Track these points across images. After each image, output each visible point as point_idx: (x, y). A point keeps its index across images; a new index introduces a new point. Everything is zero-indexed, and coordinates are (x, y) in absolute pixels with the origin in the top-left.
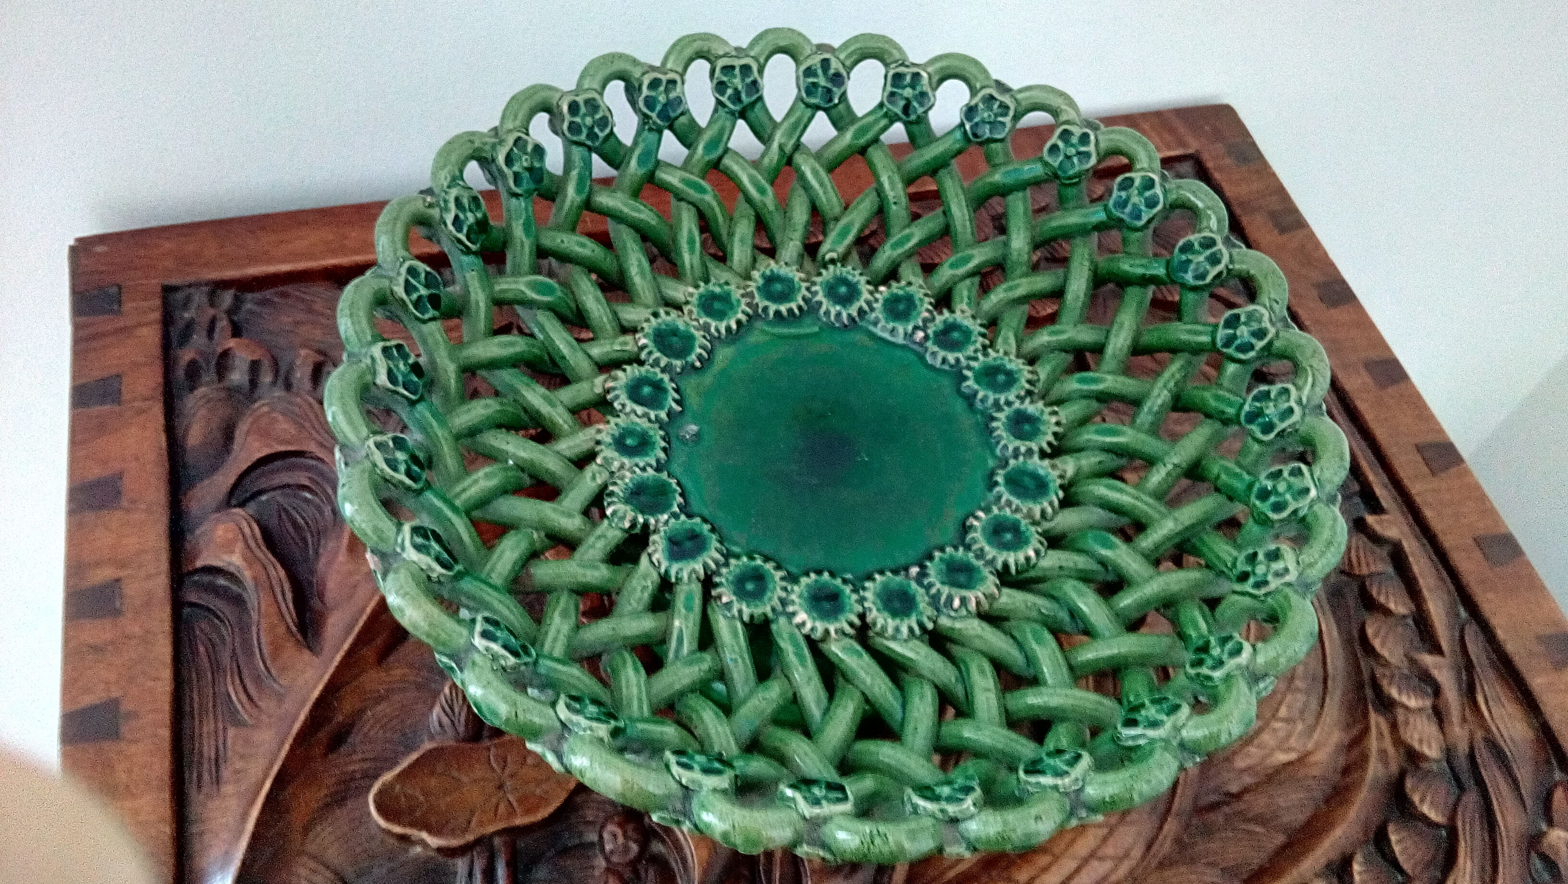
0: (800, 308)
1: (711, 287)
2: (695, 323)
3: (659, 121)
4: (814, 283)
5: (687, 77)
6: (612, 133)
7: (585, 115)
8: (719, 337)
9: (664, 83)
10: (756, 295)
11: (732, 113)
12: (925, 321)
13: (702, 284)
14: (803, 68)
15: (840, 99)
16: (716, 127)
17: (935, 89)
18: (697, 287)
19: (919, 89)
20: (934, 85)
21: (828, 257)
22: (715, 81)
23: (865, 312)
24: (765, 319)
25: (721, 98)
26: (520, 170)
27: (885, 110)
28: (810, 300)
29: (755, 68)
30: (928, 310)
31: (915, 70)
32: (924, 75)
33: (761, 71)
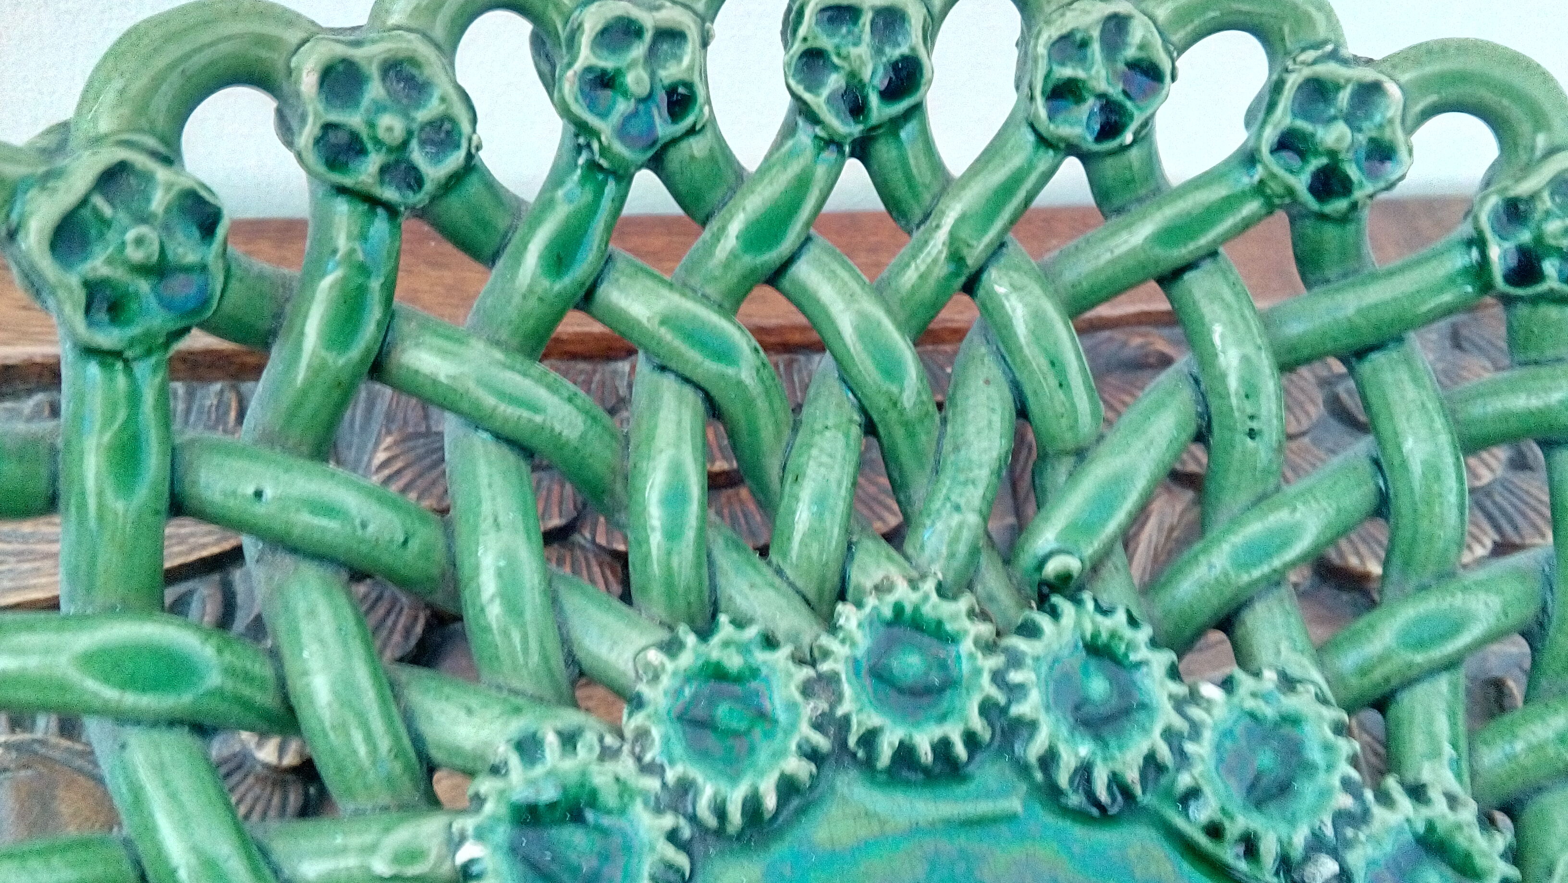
0: (971, 739)
1: (714, 650)
2: (652, 784)
3: (618, 147)
4: (1015, 660)
5: (720, 26)
6: (470, 165)
7: (379, 108)
8: (720, 832)
9: (648, 36)
10: (847, 690)
11: (831, 142)
12: (1341, 818)
13: (691, 639)
14: (1049, 33)
15: (1136, 134)
16: (782, 179)
17: (1410, 131)
18: (672, 647)
19: (1369, 129)
20: (1409, 122)
21: (1052, 568)
22: (798, 47)
23: (1161, 768)
24: (868, 765)
25: (807, 96)
26: (118, 274)
27: (1259, 172)
28: (1004, 711)
29: (916, 16)
30: (1347, 784)
31: (1369, 75)
32: (1392, 88)
33: (930, 33)
